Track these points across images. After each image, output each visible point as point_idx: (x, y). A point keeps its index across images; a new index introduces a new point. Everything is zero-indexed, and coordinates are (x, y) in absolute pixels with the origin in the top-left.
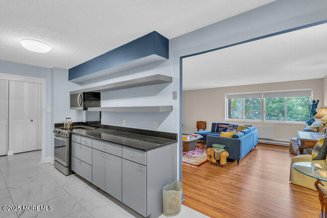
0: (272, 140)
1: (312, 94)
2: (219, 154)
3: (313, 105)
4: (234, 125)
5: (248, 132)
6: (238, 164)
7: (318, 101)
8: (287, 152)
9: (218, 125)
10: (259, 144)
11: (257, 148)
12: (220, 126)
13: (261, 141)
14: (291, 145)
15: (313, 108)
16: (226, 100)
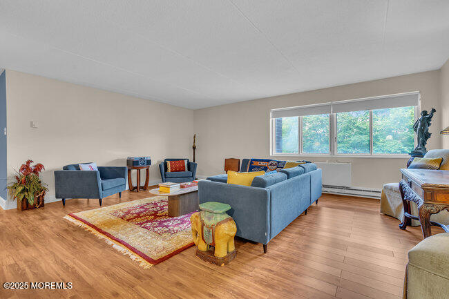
0: (348, 188)
1: (419, 102)
2: (213, 229)
3: (422, 121)
4: (278, 162)
5: (297, 173)
6: (265, 252)
7: (434, 111)
8: (376, 213)
9: (252, 163)
10: (324, 195)
11: (320, 204)
12: (255, 163)
13: (330, 190)
14: (384, 197)
15: (423, 125)
16: (271, 120)
